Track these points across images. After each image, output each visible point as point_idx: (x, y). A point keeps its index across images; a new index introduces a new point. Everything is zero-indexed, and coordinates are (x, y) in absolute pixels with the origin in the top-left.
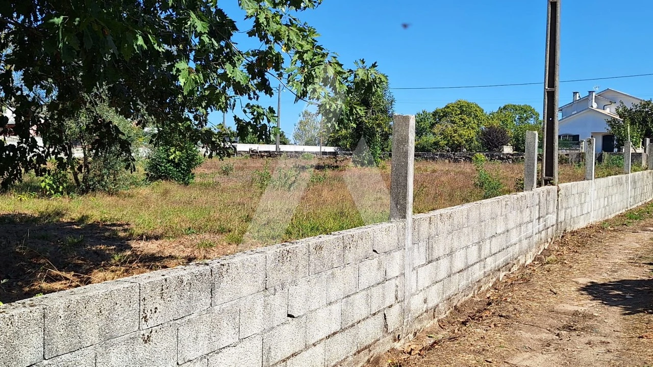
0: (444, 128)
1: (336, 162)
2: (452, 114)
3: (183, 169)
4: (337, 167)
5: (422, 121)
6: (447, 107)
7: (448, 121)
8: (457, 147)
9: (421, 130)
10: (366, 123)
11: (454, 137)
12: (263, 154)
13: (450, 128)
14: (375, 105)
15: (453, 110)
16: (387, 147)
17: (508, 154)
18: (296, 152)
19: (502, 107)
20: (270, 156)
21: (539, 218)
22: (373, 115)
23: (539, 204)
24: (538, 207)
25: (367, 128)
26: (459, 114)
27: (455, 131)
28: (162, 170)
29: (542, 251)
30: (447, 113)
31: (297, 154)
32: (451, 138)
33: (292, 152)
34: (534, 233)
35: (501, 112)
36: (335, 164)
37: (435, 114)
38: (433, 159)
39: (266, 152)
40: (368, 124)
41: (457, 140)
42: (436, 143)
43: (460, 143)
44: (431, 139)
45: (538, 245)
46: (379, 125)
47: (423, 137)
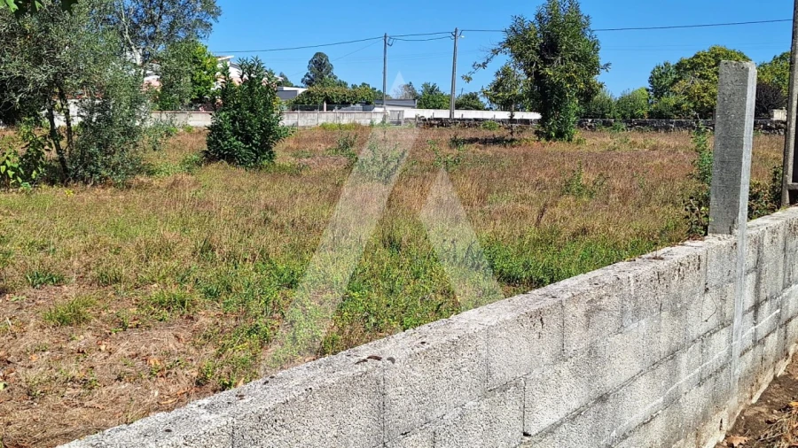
0: (689, 84)
1: (511, 133)
2: (704, 66)
3: (255, 145)
4: (512, 140)
5: (662, 76)
6: (697, 56)
7: (695, 76)
8: (707, 112)
9: (661, 89)
10: (551, 76)
11: (703, 97)
12: (433, 122)
13: (698, 86)
14: (566, 49)
15: (705, 60)
16: (609, 112)
17: (778, 121)
18: (476, 120)
19: (778, 56)
20: (442, 125)
21: (756, 307)
22: (562, 64)
23: (758, 268)
24: (752, 277)
25: (552, 84)
26: (713, 66)
27: (706, 89)
28: (226, 146)
29: (765, 387)
30: (695, 65)
31: (477, 123)
32: (699, 99)
33: (470, 120)
34: (736, 353)
35: (776, 63)
36: (510, 137)
37: (679, 66)
38: (667, 129)
39: (437, 119)
40: (553, 78)
41: (708, 102)
42: (678, 107)
43: (712, 106)
44: (672, 100)
45: (750, 379)
46: (570, 80)
47: (664, 99)
